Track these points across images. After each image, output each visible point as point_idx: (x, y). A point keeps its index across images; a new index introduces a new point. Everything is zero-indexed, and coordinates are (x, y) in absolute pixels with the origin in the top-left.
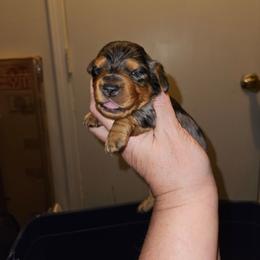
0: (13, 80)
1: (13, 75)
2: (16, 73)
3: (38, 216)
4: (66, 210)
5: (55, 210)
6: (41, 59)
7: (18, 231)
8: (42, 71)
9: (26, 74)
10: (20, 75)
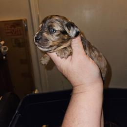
0: (13, 31)
1: (13, 28)
2: (14, 27)
3: (28, 95)
4: (41, 92)
5: (36, 92)
6: (26, 20)
8: (27, 26)
9: (19, 28)
10: (17, 28)
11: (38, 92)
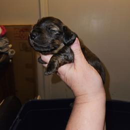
0: (22, 35)
1: (22, 33)
2: (23, 32)
5: (38, 98)
7: (21, 106)
10: (25, 33)
11: (40, 99)
